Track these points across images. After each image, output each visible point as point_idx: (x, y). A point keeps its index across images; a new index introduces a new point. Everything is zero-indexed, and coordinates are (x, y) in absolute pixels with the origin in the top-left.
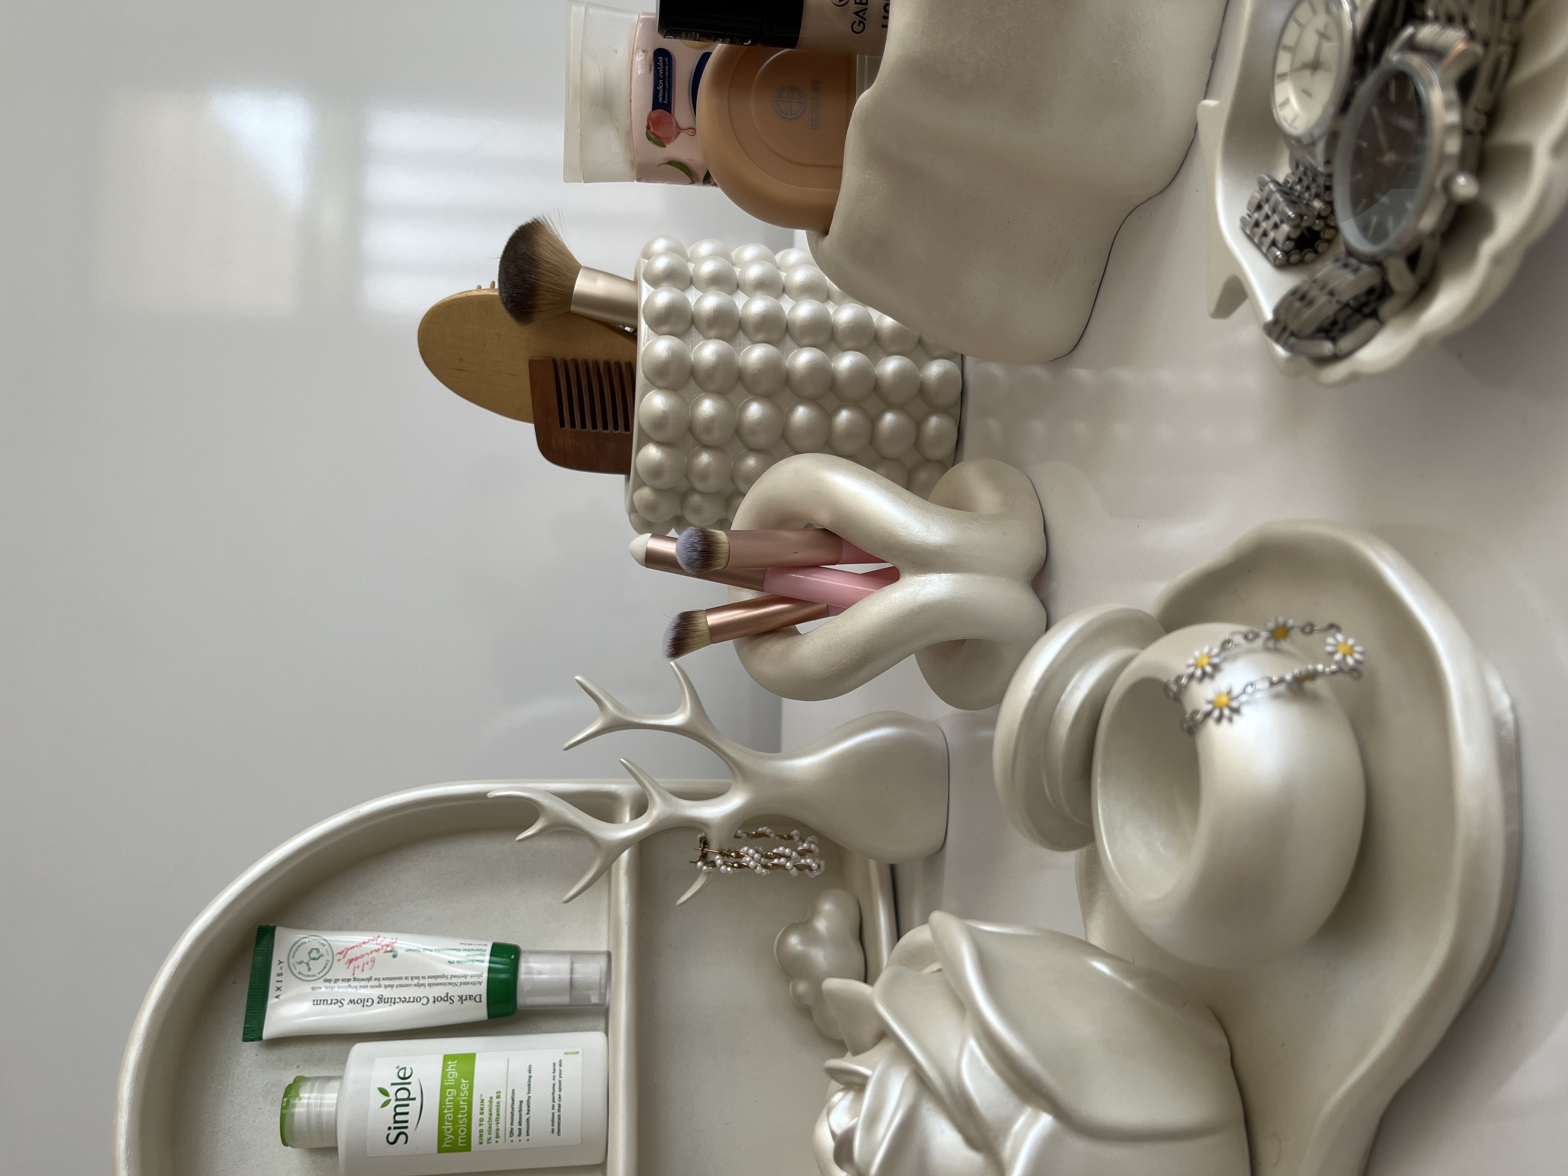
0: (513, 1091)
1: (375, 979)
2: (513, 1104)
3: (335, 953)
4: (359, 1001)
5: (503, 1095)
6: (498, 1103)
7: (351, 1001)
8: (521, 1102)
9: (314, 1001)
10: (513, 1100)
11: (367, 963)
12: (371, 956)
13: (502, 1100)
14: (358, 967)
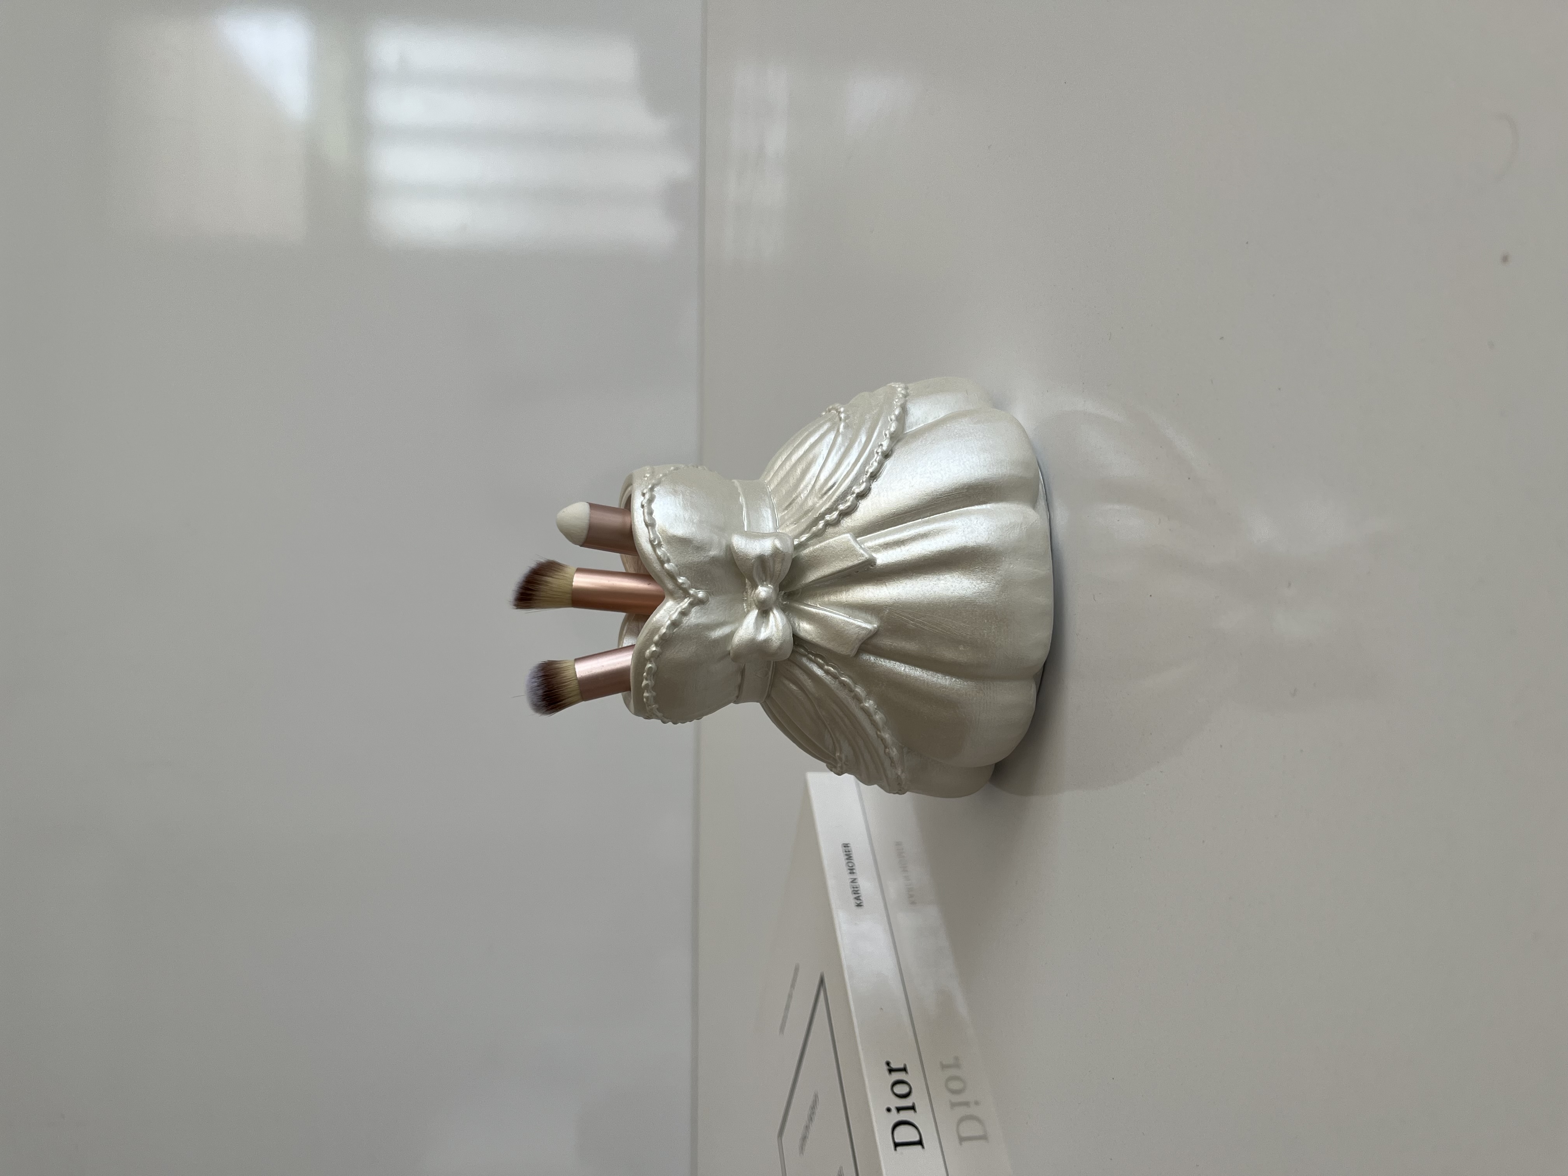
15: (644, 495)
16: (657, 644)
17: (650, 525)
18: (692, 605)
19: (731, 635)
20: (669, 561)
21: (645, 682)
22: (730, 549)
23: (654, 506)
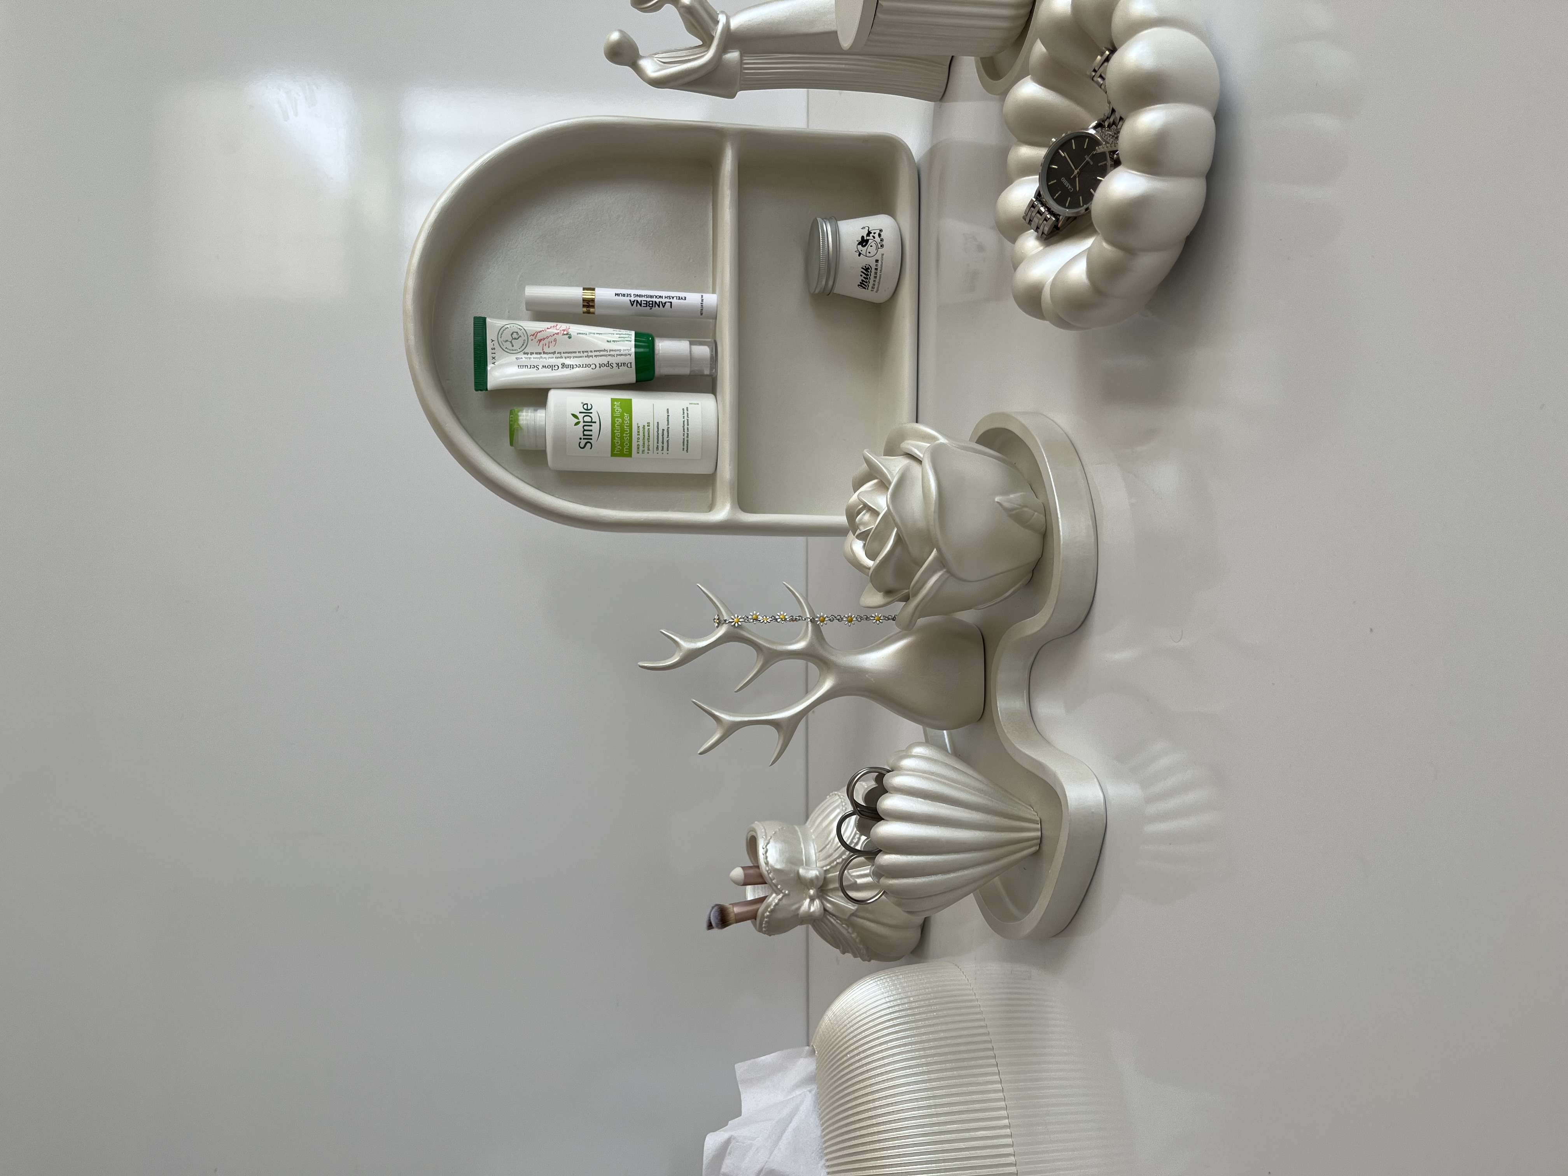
0: (658, 422)
1: (558, 353)
2: (658, 430)
3: (529, 335)
4: (549, 367)
5: (651, 425)
6: (648, 429)
7: (543, 366)
8: (663, 430)
9: (519, 366)
10: (658, 429)
11: (552, 342)
12: (554, 337)
13: (651, 427)
14: (545, 345)
15: (763, 848)
16: (769, 912)
17: (767, 863)
18: (783, 897)
19: (799, 908)
20: (774, 879)
21: (764, 925)
22: (798, 873)
23: (768, 854)
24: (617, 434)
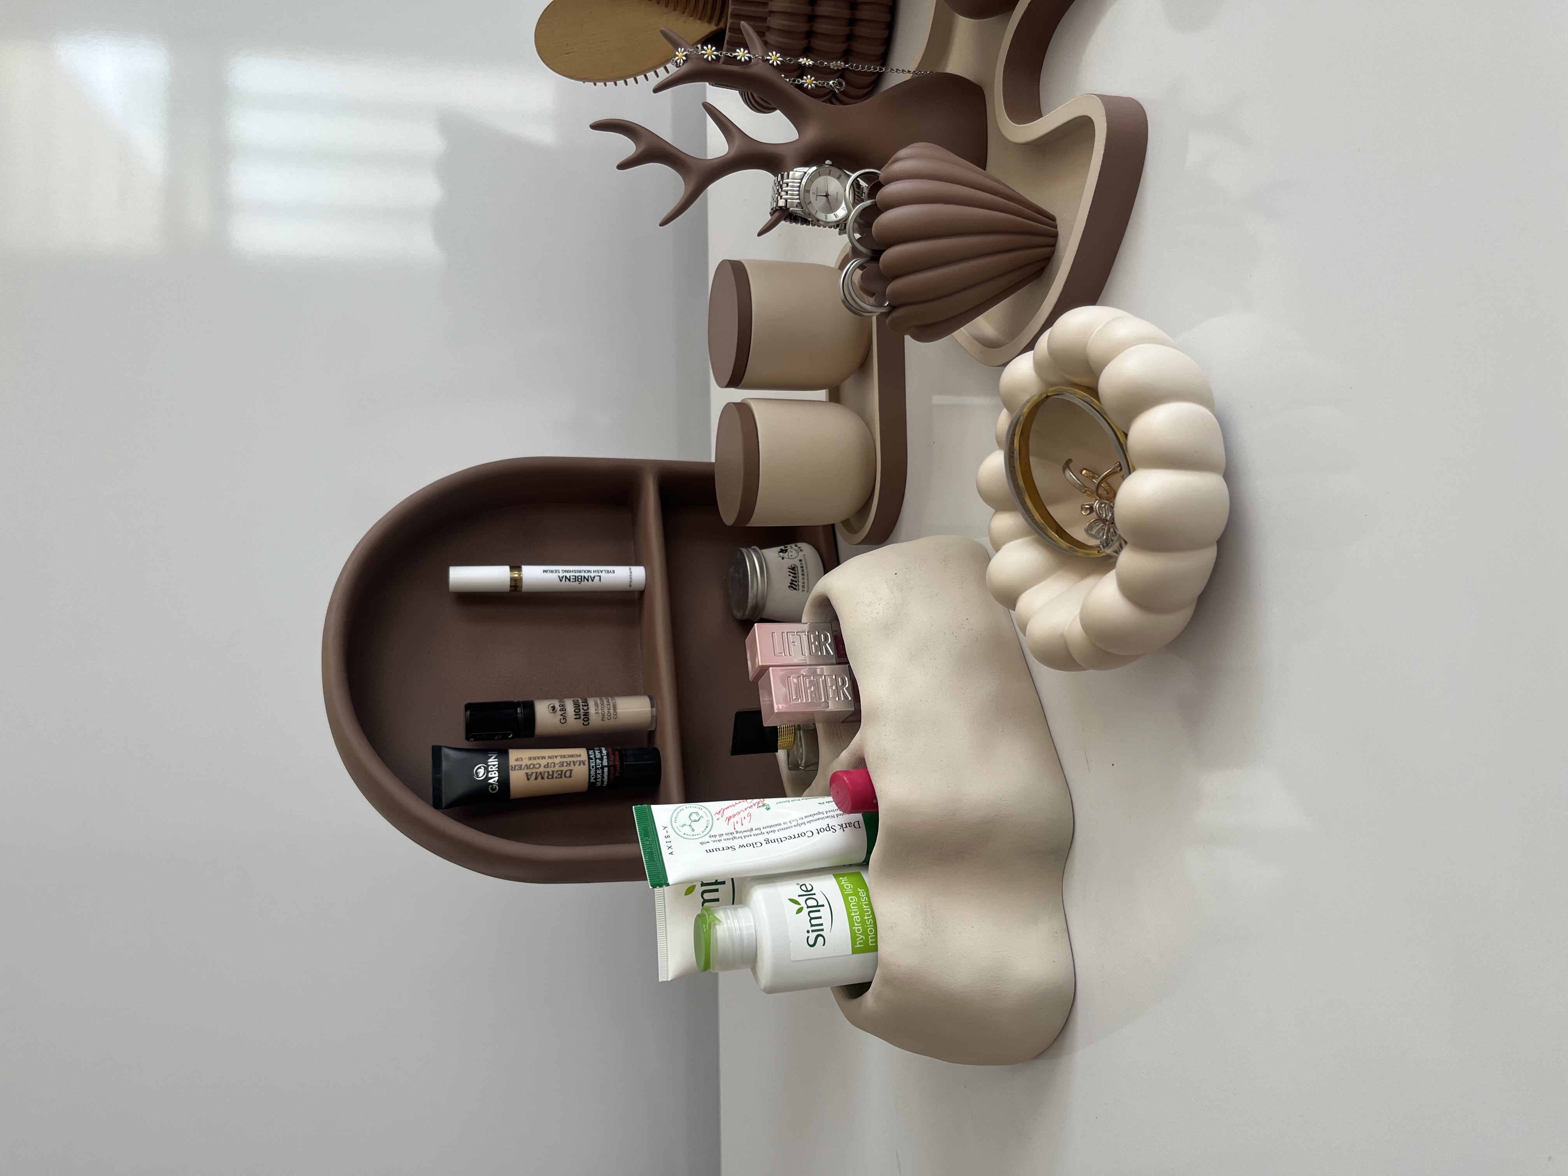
11: (745, 818)
14: (737, 822)
24: (856, 917)
